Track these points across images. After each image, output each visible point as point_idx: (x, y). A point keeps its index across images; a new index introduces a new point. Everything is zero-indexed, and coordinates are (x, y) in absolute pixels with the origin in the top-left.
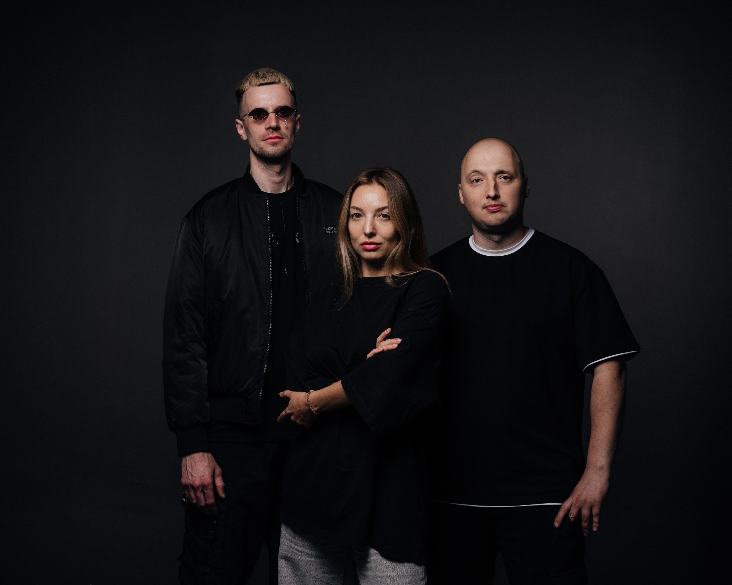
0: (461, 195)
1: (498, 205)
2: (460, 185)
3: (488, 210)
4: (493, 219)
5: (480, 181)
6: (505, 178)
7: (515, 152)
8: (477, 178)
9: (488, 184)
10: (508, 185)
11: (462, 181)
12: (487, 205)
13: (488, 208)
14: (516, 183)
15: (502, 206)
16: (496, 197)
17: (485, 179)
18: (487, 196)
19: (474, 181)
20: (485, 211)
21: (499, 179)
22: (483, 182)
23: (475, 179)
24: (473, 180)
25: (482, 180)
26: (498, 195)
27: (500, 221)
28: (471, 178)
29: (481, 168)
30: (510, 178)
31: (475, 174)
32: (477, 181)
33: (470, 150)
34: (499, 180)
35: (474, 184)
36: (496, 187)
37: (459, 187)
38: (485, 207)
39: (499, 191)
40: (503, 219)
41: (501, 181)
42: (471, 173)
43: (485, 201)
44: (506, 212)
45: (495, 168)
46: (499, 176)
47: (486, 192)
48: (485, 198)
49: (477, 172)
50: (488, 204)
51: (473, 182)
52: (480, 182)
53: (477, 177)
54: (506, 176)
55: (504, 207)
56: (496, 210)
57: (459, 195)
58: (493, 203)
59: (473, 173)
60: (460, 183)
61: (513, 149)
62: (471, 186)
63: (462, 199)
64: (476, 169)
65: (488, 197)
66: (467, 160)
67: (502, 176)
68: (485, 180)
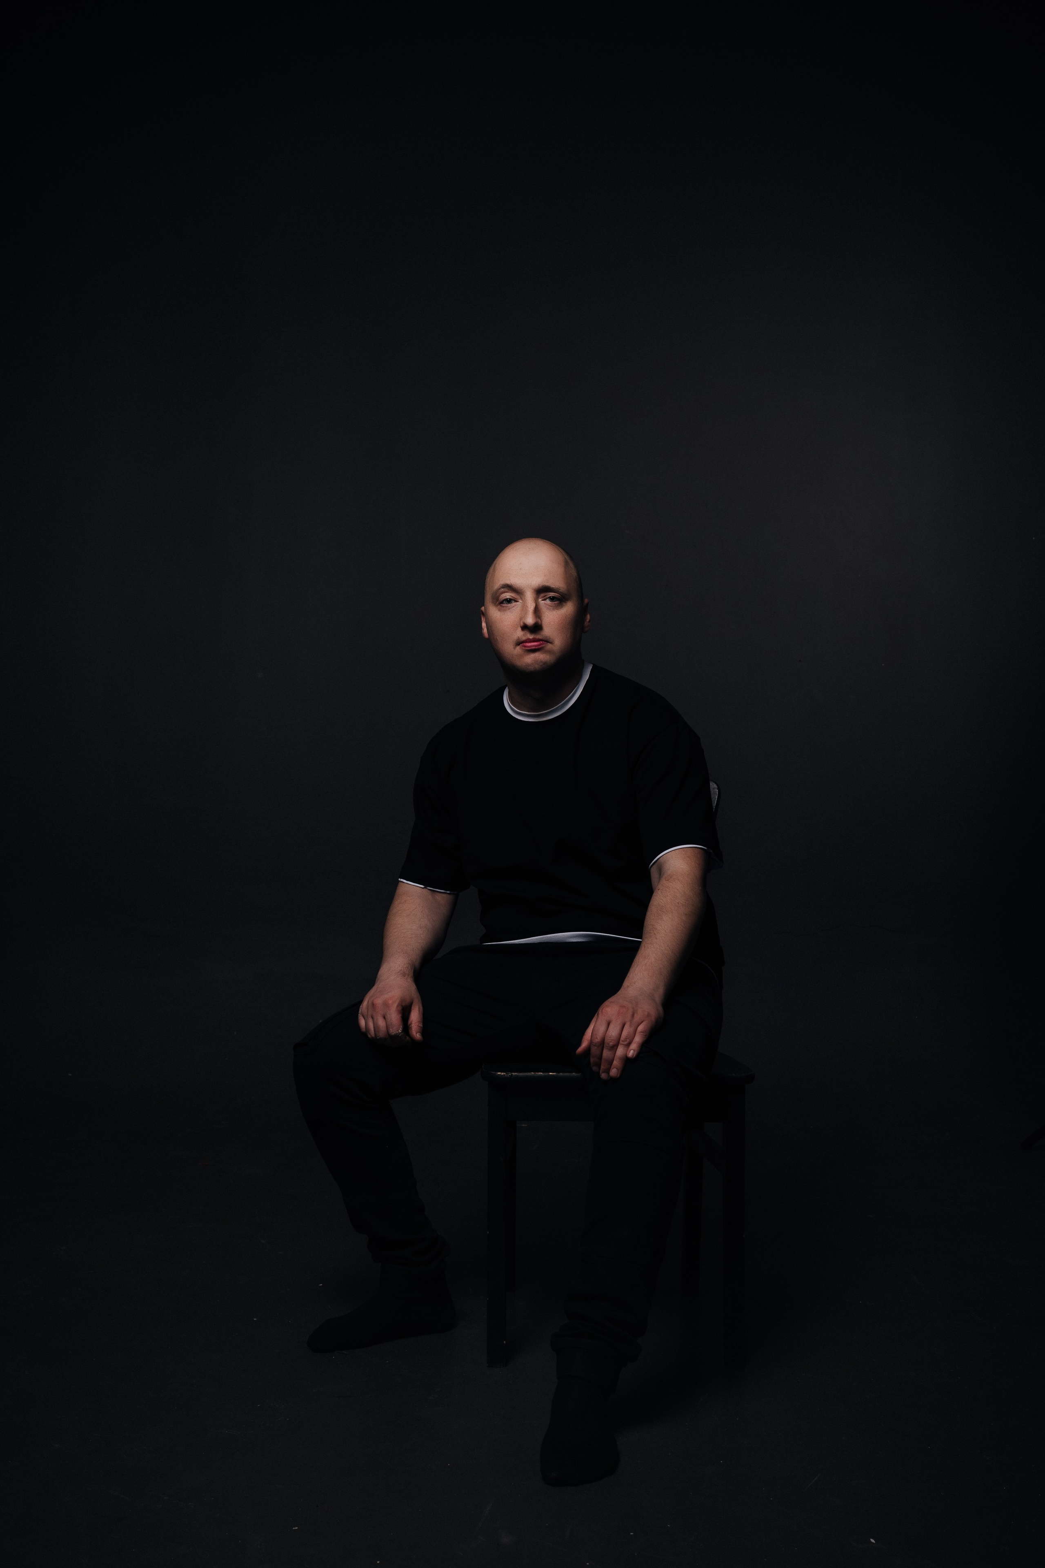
0: (484, 625)
1: (538, 640)
2: (483, 608)
3: (524, 648)
4: (530, 660)
5: (513, 601)
6: (552, 599)
7: (569, 561)
8: (508, 597)
9: (524, 608)
10: (557, 611)
11: (485, 603)
12: (522, 640)
13: (525, 644)
14: (568, 609)
15: (547, 641)
16: (536, 628)
17: (521, 599)
18: (522, 624)
19: (504, 602)
20: (518, 649)
21: (543, 600)
22: (518, 603)
23: (506, 598)
24: (502, 600)
25: (516, 601)
26: (540, 623)
27: (541, 666)
28: (499, 596)
29: (516, 581)
30: (560, 599)
31: (505, 589)
32: (509, 601)
33: (500, 554)
34: (543, 602)
35: (503, 607)
36: (537, 611)
37: (482, 611)
38: (519, 643)
39: (543, 617)
40: (545, 663)
41: (544, 604)
42: (500, 589)
43: (519, 634)
44: (550, 652)
45: (537, 581)
46: (542, 595)
47: (521, 619)
48: (520, 629)
49: (510, 588)
50: (524, 638)
51: (502, 602)
52: (514, 604)
53: (508, 595)
54: (553, 595)
55: (549, 644)
56: (537, 647)
57: (482, 625)
58: (531, 636)
59: (503, 588)
60: (483, 605)
61: (566, 557)
62: (499, 610)
63: (485, 631)
64: (508, 582)
65: (525, 627)
66: (494, 570)
67: (548, 596)
68: (521, 601)
